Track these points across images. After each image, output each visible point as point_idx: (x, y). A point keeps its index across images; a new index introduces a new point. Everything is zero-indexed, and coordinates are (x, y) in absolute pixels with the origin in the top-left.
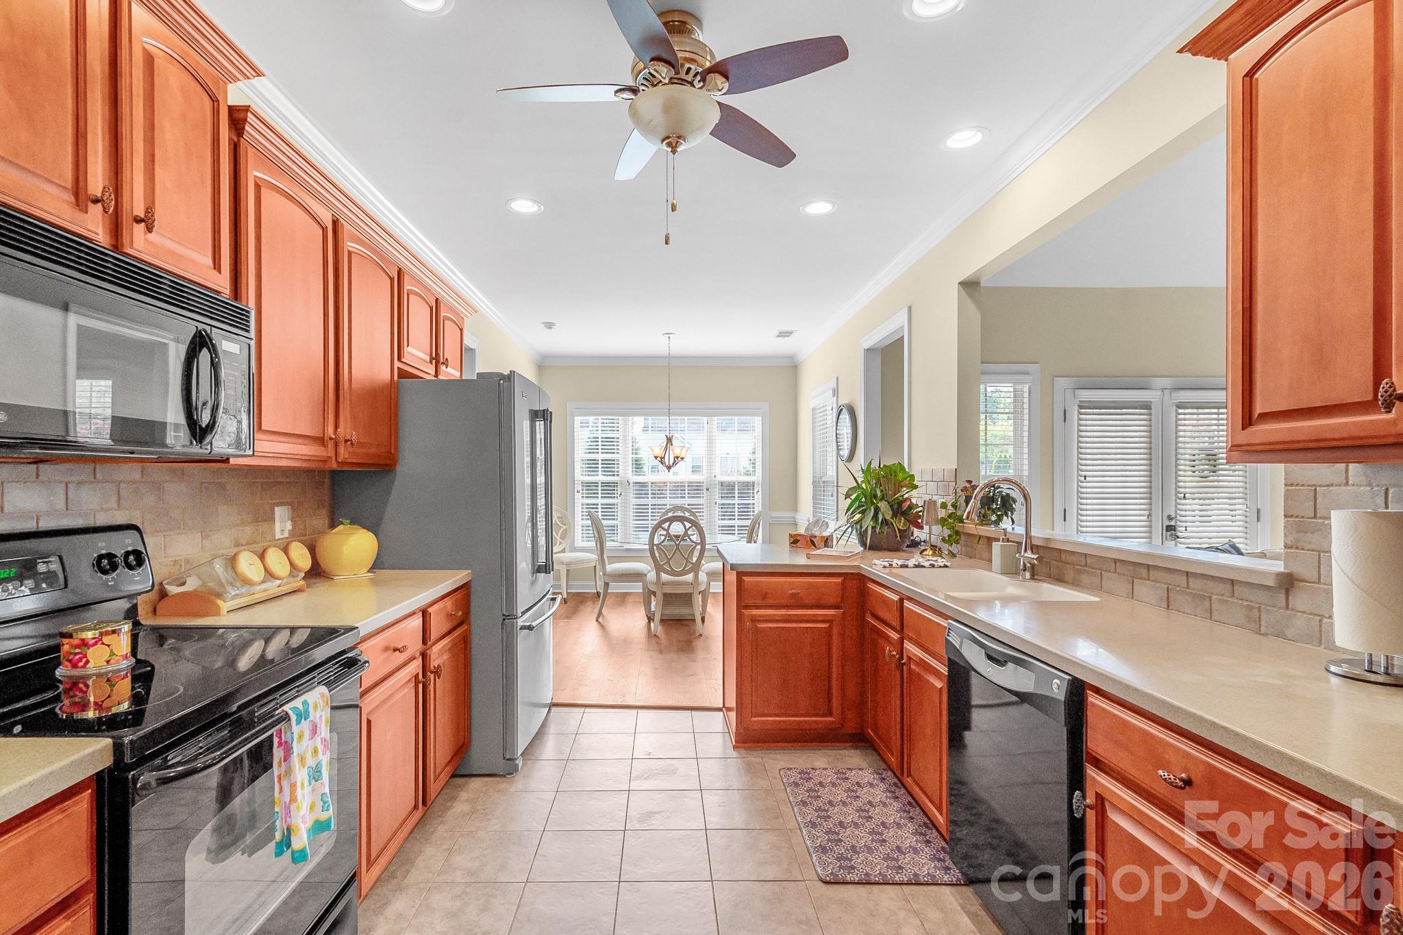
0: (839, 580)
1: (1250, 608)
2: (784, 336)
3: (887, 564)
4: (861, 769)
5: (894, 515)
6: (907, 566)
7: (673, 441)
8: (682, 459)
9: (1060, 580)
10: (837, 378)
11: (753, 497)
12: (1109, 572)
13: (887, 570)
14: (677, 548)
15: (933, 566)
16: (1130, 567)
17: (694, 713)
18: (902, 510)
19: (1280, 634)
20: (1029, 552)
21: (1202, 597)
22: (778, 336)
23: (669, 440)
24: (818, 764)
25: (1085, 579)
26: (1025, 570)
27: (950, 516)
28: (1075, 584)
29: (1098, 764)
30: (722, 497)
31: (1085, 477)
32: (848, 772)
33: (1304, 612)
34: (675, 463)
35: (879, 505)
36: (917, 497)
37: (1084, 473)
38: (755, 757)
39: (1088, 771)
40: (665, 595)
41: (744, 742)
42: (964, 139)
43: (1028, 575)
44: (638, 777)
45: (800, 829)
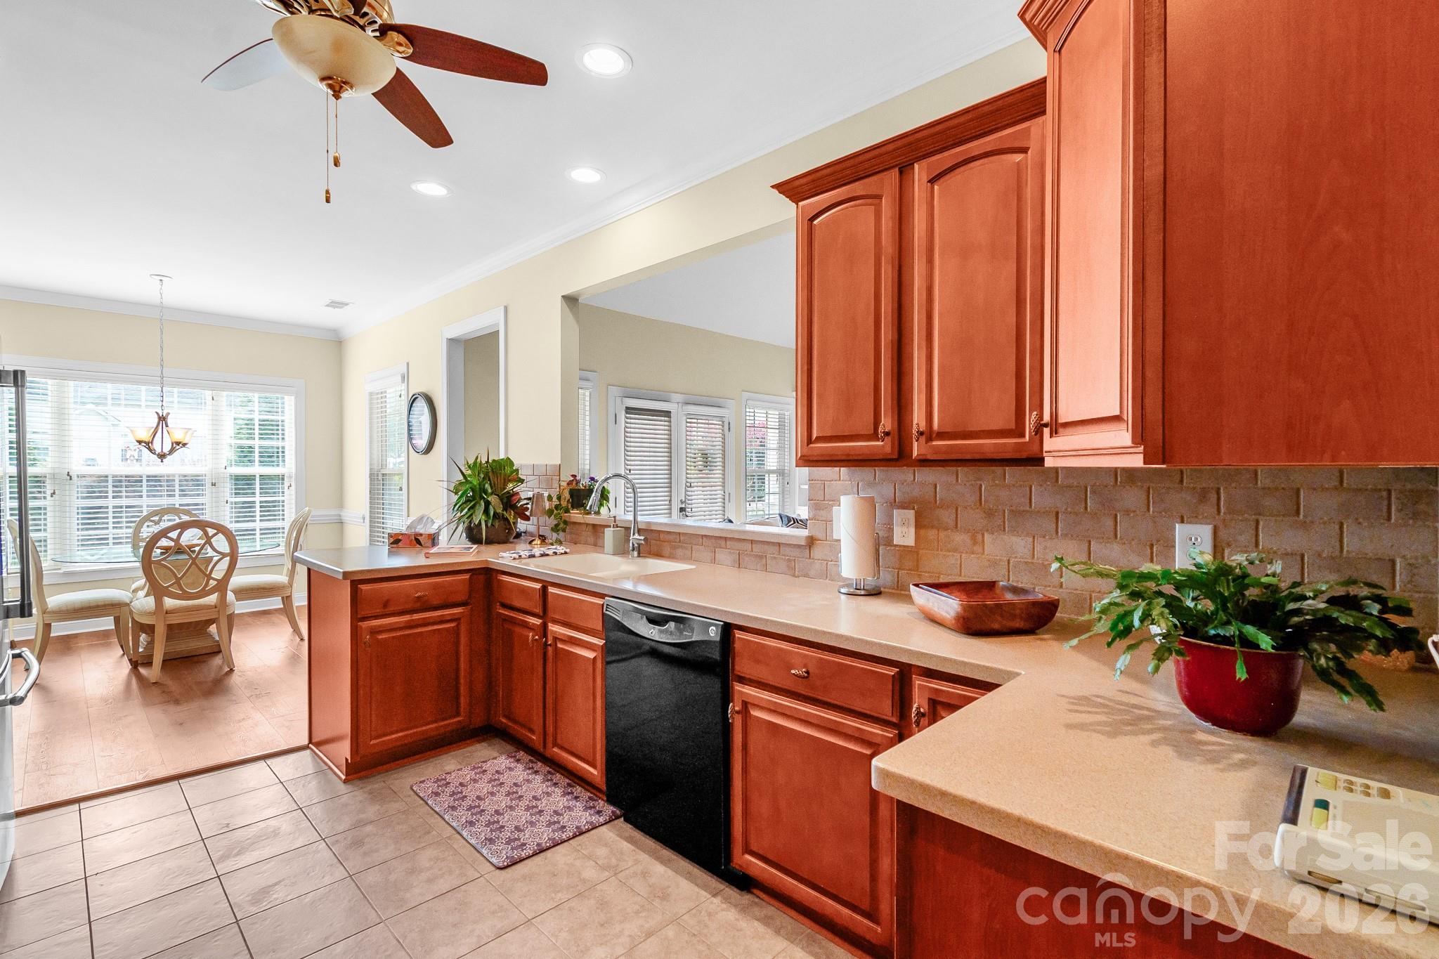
0: (467, 576)
1: (789, 560)
2: (334, 307)
3: (515, 555)
4: (495, 758)
5: (505, 509)
6: (533, 556)
7: (169, 421)
8: (184, 445)
9: (659, 555)
10: (408, 364)
11: (283, 493)
12: (698, 545)
13: (517, 561)
14: (194, 563)
15: (555, 553)
16: (713, 540)
17: (269, 761)
18: (509, 501)
19: (806, 575)
20: (636, 534)
21: (761, 557)
22: (328, 306)
23: (162, 419)
24: (448, 768)
25: (680, 552)
26: (633, 550)
27: (557, 507)
28: (671, 557)
29: (742, 680)
30: (236, 494)
31: (630, 470)
32: (484, 765)
33: (819, 560)
34: (172, 451)
35: (489, 499)
36: (525, 492)
37: (629, 467)
38: (377, 784)
39: (736, 688)
40: (170, 627)
41: (356, 773)
42: (585, 175)
43: (636, 553)
44: (224, 858)
45: (459, 833)
